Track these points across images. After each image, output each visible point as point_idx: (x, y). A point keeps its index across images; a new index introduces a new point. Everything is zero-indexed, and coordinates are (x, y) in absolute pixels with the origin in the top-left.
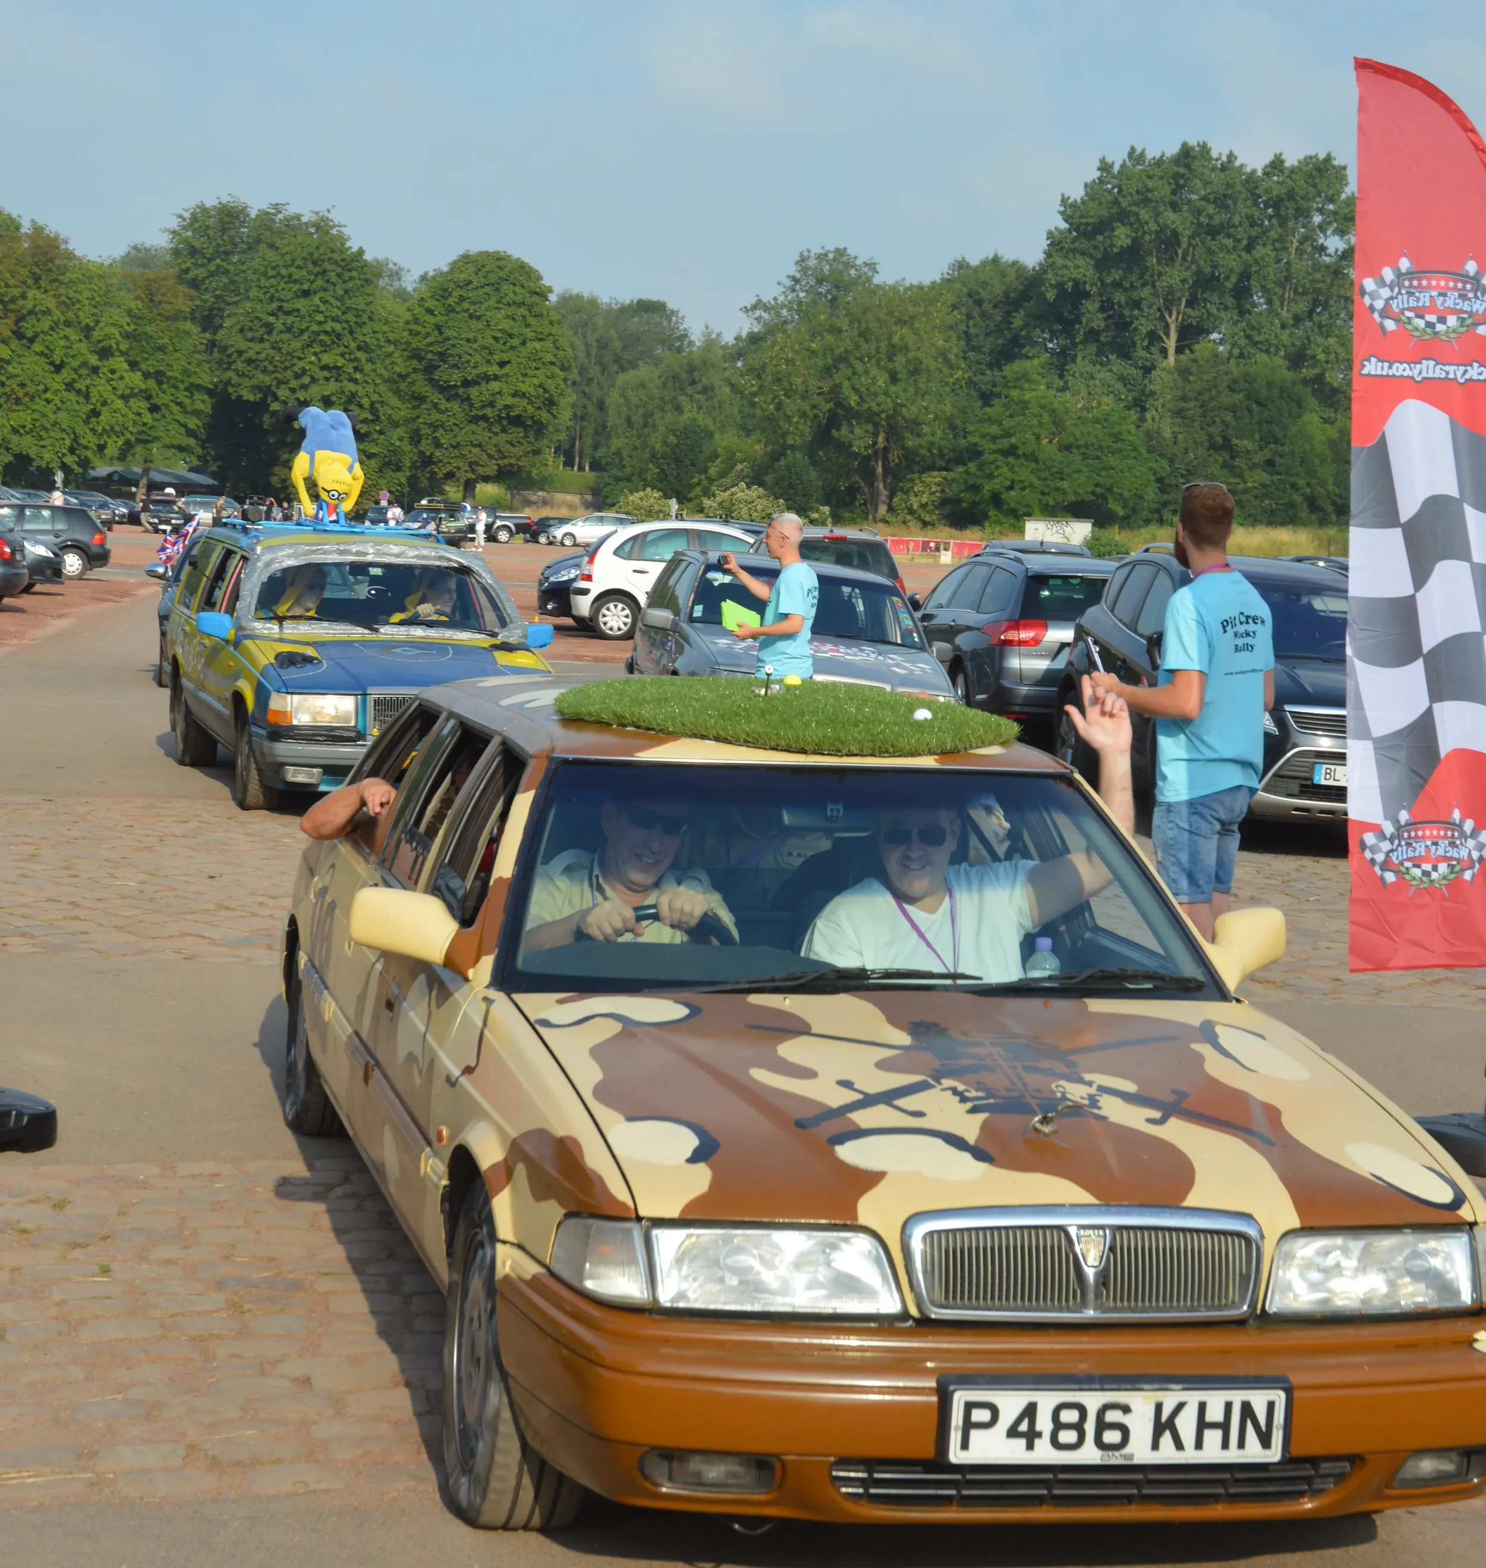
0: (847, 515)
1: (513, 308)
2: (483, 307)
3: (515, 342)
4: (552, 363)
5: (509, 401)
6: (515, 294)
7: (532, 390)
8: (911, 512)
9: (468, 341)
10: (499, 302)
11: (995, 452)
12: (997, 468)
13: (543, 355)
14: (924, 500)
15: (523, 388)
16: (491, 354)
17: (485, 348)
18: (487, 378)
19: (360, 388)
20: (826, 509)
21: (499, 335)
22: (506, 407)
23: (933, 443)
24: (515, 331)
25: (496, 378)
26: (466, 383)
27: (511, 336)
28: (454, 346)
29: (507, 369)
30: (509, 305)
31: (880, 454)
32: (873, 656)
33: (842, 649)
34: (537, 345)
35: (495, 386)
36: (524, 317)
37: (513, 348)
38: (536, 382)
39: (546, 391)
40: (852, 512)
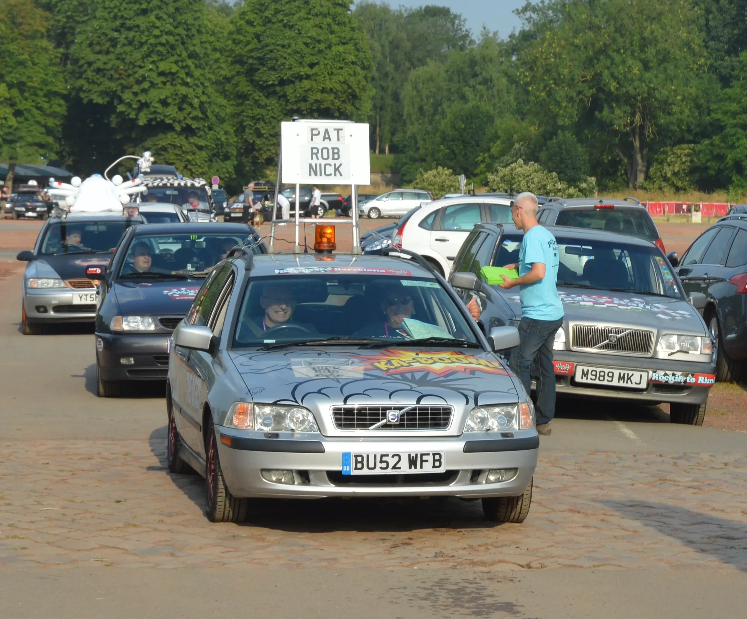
0: (611, 184)
1: (320, 18)
2: (295, 18)
3: (322, 46)
4: (353, 63)
5: (319, 96)
6: (322, 6)
7: (338, 87)
8: (665, 179)
9: (283, 46)
10: (308, 13)
11: (735, 126)
12: (738, 139)
13: (347, 56)
14: (676, 169)
15: (328, 85)
16: (302, 57)
17: (297, 52)
18: (300, 78)
19: (191, 90)
20: (593, 180)
21: (309, 41)
22: (316, 101)
23: (681, 121)
24: (322, 38)
25: (308, 77)
26: (282, 83)
27: (319, 42)
28: (271, 51)
29: (316, 69)
30: (317, 15)
31: (638, 130)
32: (641, 305)
33: (616, 301)
34: (341, 48)
35: (306, 84)
36: (329, 25)
37: (320, 51)
38: (341, 79)
39: (350, 87)
40: (615, 181)
